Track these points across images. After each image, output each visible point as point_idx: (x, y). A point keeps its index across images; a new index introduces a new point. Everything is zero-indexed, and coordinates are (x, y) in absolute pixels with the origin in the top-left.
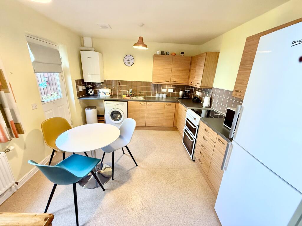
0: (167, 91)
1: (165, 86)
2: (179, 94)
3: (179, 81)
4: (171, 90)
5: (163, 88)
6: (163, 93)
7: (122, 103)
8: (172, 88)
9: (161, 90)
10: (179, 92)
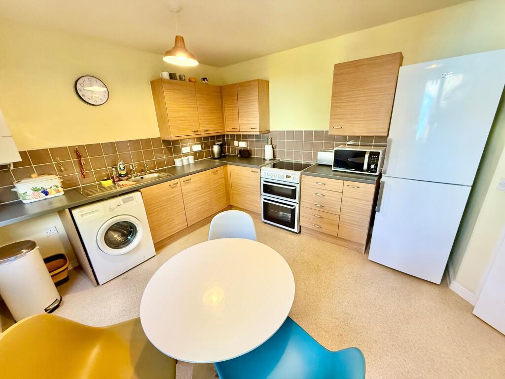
0: (191, 149)
1: (185, 141)
2: (212, 151)
3: (212, 129)
4: (198, 148)
5: (183, 147)
6: (186, 155)
7: (128, 198)
8: (197, 144)
9: (180, 152)
10: (212, 147)
